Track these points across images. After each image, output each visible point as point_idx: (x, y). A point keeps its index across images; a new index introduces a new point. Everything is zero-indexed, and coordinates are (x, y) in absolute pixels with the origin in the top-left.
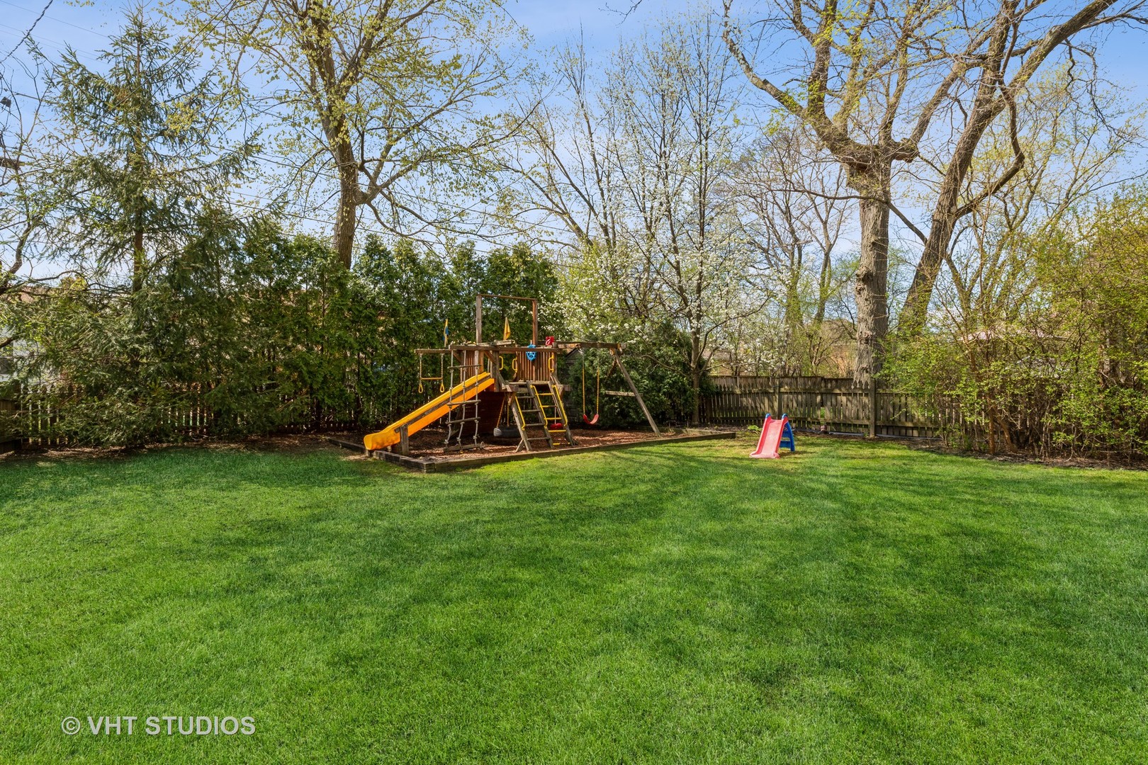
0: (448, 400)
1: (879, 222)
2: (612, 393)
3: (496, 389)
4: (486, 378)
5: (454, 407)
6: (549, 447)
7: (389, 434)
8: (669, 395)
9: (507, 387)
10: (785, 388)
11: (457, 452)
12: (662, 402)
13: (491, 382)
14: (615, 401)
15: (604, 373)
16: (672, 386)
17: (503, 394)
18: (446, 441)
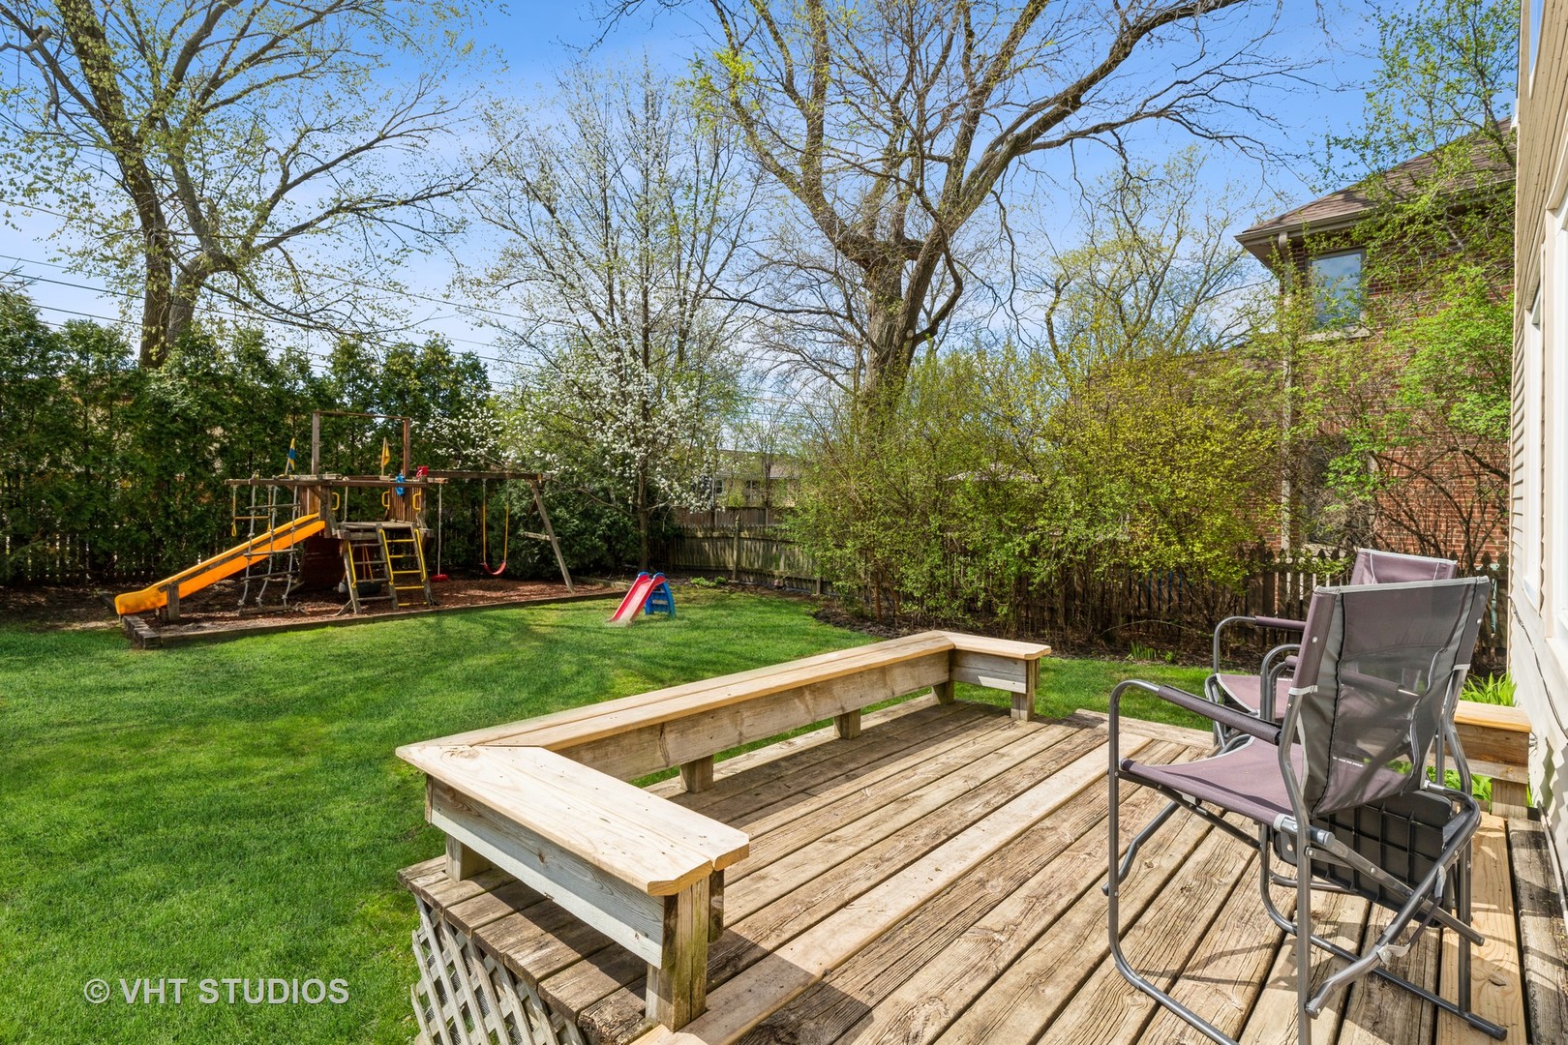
0: (246, 550)
1: (884, 335)
2: (531, 535)
3: (326, 536)
4: (311, 521)
5: (255, 560)
6: (391, 609)
7: (151, 595)
8: (605, 538)
9: (337, 533)
10: (745, 534)
11: (255, 616)
12: (595, 548)
13: (319, 525)
14: (534, 546)
15: (523, 510)
16: (610, 527)
17: (335, 542)
18: (241, 602)
